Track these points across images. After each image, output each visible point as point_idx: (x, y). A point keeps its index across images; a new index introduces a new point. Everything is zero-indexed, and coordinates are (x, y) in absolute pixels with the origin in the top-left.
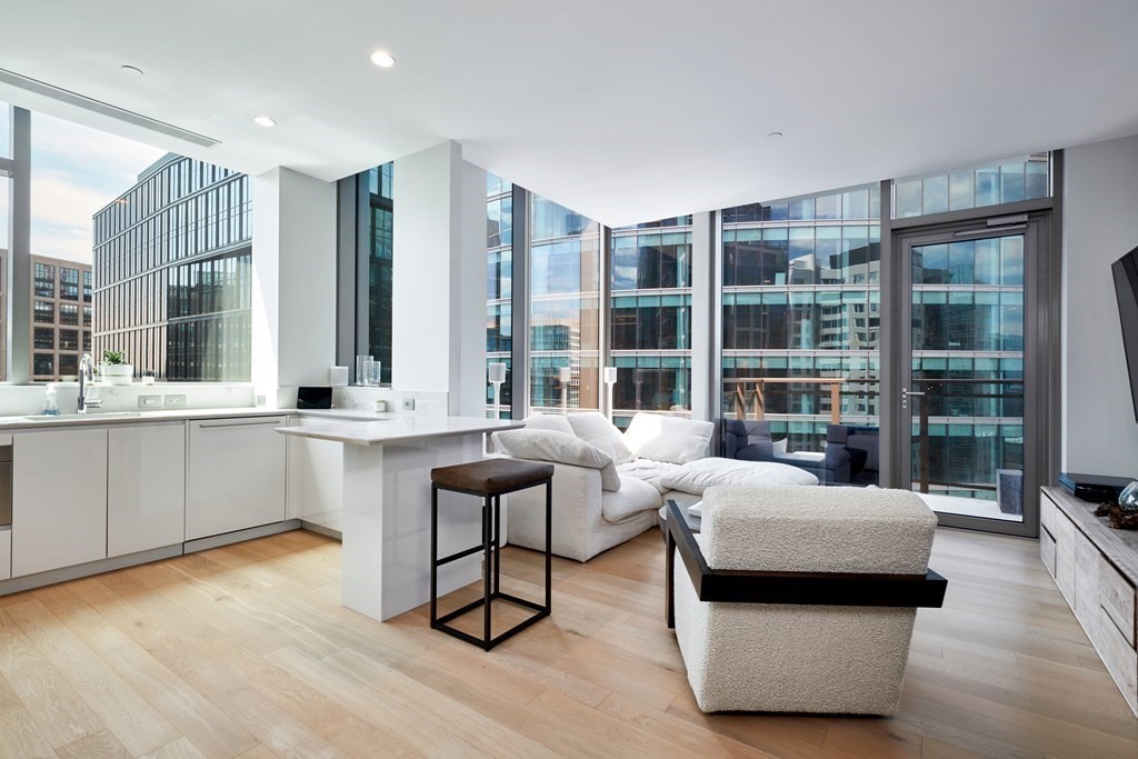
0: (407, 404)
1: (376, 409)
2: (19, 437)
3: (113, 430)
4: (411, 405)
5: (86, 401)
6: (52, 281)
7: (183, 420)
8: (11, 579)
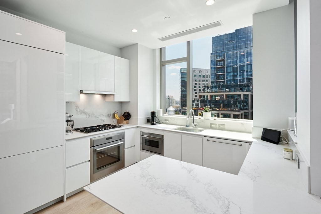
5: (194, 124)
7: (202, 136)
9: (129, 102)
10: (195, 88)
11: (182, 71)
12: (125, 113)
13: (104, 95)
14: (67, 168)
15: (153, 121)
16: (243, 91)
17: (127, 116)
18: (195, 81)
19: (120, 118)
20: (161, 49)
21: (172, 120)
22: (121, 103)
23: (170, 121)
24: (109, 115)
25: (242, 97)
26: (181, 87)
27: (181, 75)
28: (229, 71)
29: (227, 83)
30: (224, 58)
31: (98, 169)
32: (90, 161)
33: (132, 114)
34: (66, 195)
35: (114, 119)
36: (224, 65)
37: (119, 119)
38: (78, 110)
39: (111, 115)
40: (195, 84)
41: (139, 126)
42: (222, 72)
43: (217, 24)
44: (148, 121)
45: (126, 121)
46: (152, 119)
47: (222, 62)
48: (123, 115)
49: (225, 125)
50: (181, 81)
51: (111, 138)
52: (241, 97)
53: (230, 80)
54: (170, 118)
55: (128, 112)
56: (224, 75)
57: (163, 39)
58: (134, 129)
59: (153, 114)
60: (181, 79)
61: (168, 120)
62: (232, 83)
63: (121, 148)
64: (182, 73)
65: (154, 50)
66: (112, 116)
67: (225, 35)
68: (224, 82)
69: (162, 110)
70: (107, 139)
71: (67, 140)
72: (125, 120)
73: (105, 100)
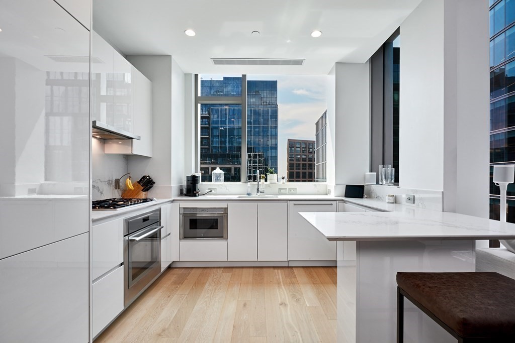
0: (409, 199)
1: (387, 201)
2: (230, 204)
3: (260, 204)
4: (412, 200)
5: (259, 190)
6: (306, 148)
7: (286, 200)
8: (227, 261)
9: (150, 157)
12: (144, 177)
16: (233, 163)
17: (148, 184)
21: (221, 188)
23: (218, 190)
24: (110, 182)
25: (233, 172)
28: (215, 134)
29: (212, 150)
30: (209, 114)
33: (156, 179)
35: (117, 190)
36: (209, 124)
37: (133, 189)
39: (112, 181)
42: (206, 134)
44: (181, 192)
45: (144, 193)
47: (207, 120)
48: (139, 182)
49: (296, 188)
52: (231, 172)
53: (216, 148)
54: (219, 185)
55: (150, 177)
56: (208, 139)
61: (215, 189)
62: (220, 151)
66: (114, 184)
67: (210, 81)
68: (208, 149)
70: (144, 220)
72: (143, 190)
73: (103, 149)
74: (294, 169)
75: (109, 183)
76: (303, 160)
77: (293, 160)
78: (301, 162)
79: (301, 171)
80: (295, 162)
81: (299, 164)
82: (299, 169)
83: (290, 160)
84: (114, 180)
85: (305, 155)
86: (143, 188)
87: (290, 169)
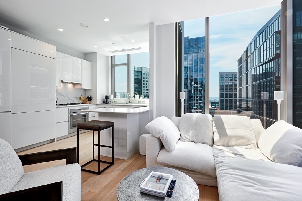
6: (232, 77)
9: (91, 89)
10: (147, 85)
11: (136, 70)
12: (88, 96)
13: (74, 84)
14: (56, 123)
15: (107, 101)
17: (90, 99)
18: (147, 79)
19: (85, 99)
20: (112, 56)
22: (85, 90)
23: (117, 102)
26: (135, 84)
27: (135, 73)
31: (73, 127)
32: (68, 121)
33: (93, 97)
34: (56, 138)
35: (80, 101)
38: (58, 93)
39: (78, 97)
40: (147, 82)
41: (97, 104)
43: (140, 49)
44: (104, 102)
45: (89, 102)
46: (106, 100)
48: (87, 98)
50: (135, 78)
51: (81, 109)
54: (117, 100)
55: (90, 96)
57: (113, 52)
58: (94, 106)
59: (107, 97)
60: (135, 77)
61: (116, 101)
63: (87, 116)
64: (136, 71)
65: (107, 57)
66: (79, 98)
69: (112, 95)
70: (79, 110)
71: (56, 107)
73: (74, 87)
74: (224, 92)
75: (77, 98)
76: (230, 86)
77: (223, 86)
78: (229, 87)
79: (229, 93)
80: (224, 87)
81: (227, 89)
82: (227, 91)
83: (221, 86)
84: (79, 97)
85: (232, 82)
86: (88, 100)
87: (221, 91)
